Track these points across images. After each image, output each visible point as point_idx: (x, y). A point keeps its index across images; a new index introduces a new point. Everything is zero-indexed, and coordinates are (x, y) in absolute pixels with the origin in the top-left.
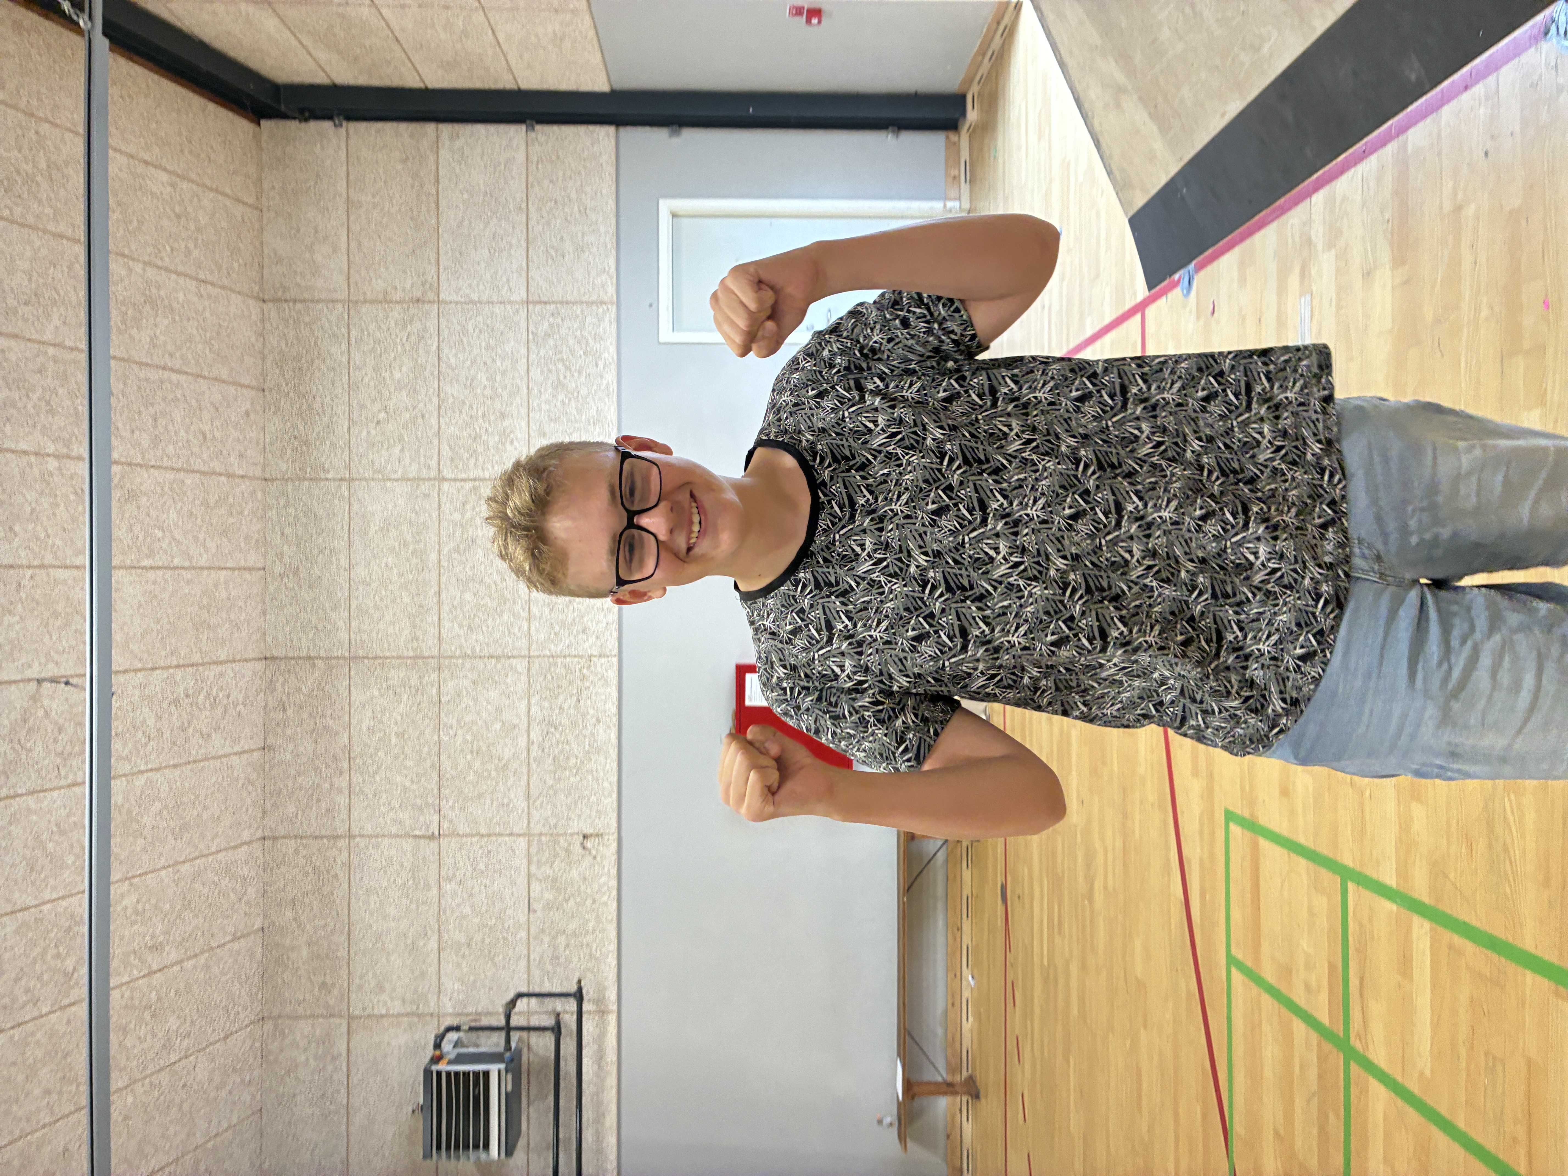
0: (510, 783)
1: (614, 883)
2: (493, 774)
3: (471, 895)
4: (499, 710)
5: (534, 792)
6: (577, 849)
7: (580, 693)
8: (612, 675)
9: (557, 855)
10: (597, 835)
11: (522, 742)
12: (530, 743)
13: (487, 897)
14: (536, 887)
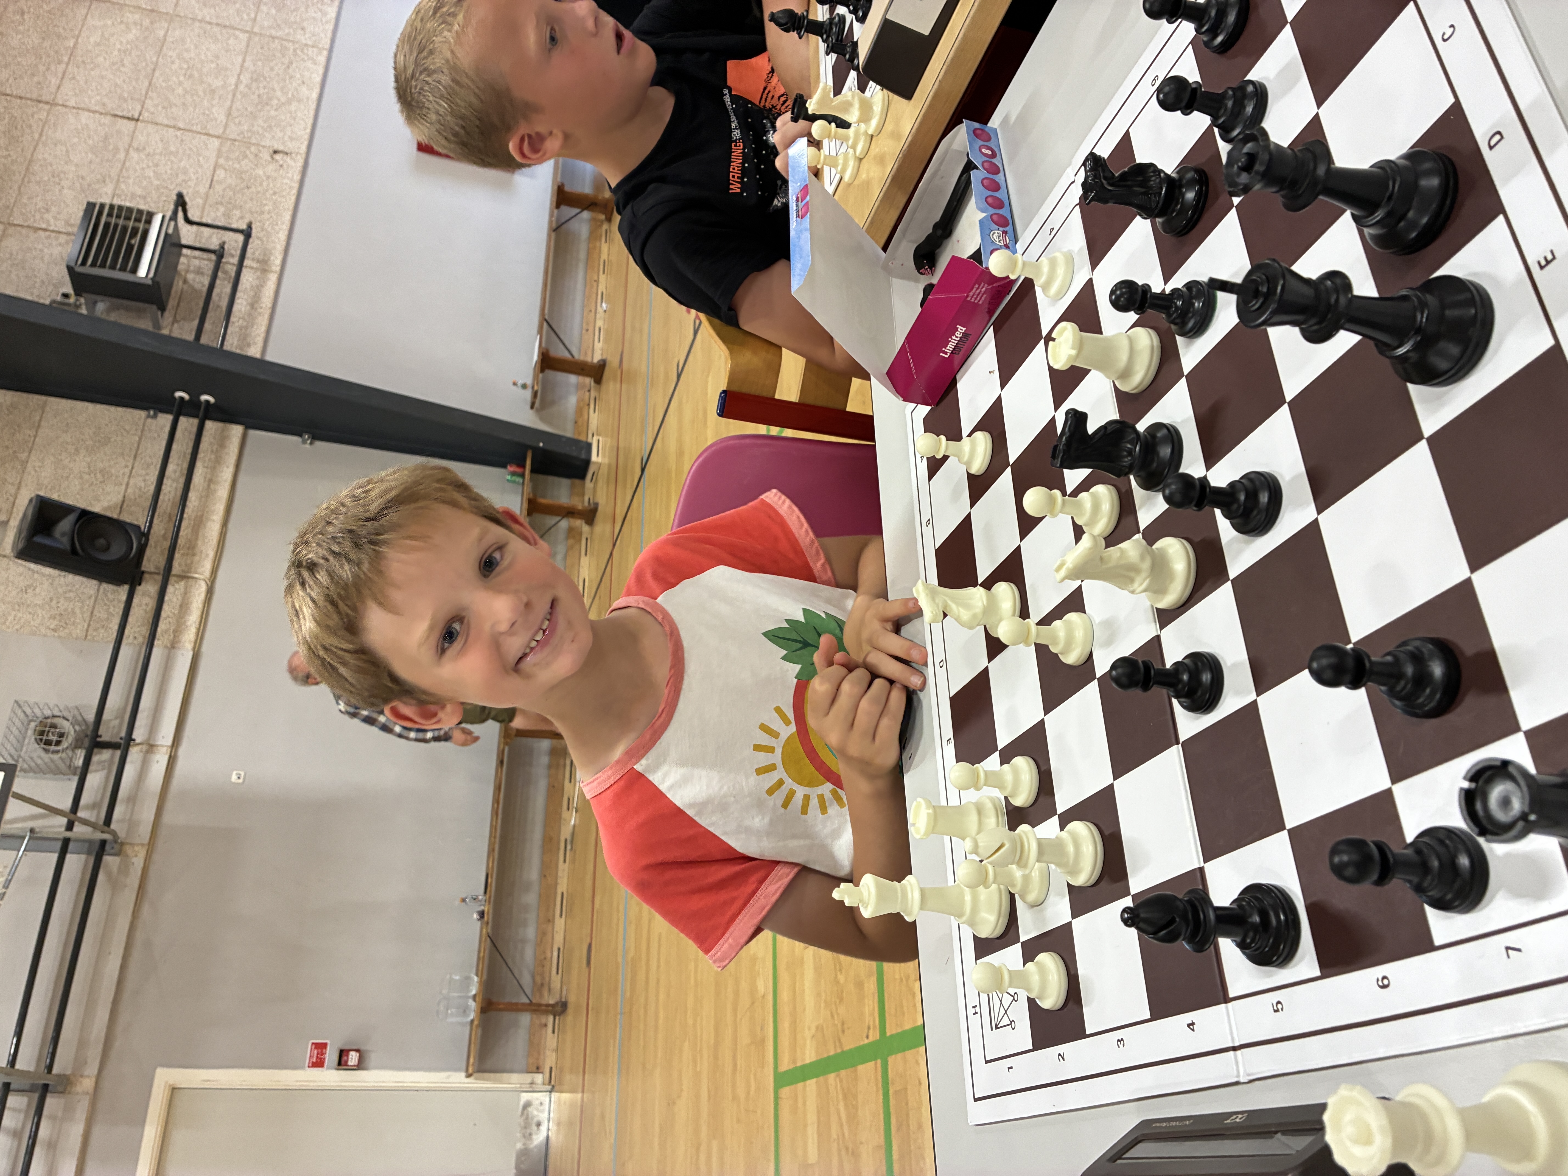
0: (215, 102)
1: (296, 185)
2: (201, 93)
3: (156, 165)
4: (217, 57)
5: (235, 113)
6: (266, 155)
7: (291, 63)
8: (322, 59)
9: (246, 156)
10: (287, 154)
11: (233, 80)
12: (238, 82)
13: (172, 169)
14: (220, 174)
